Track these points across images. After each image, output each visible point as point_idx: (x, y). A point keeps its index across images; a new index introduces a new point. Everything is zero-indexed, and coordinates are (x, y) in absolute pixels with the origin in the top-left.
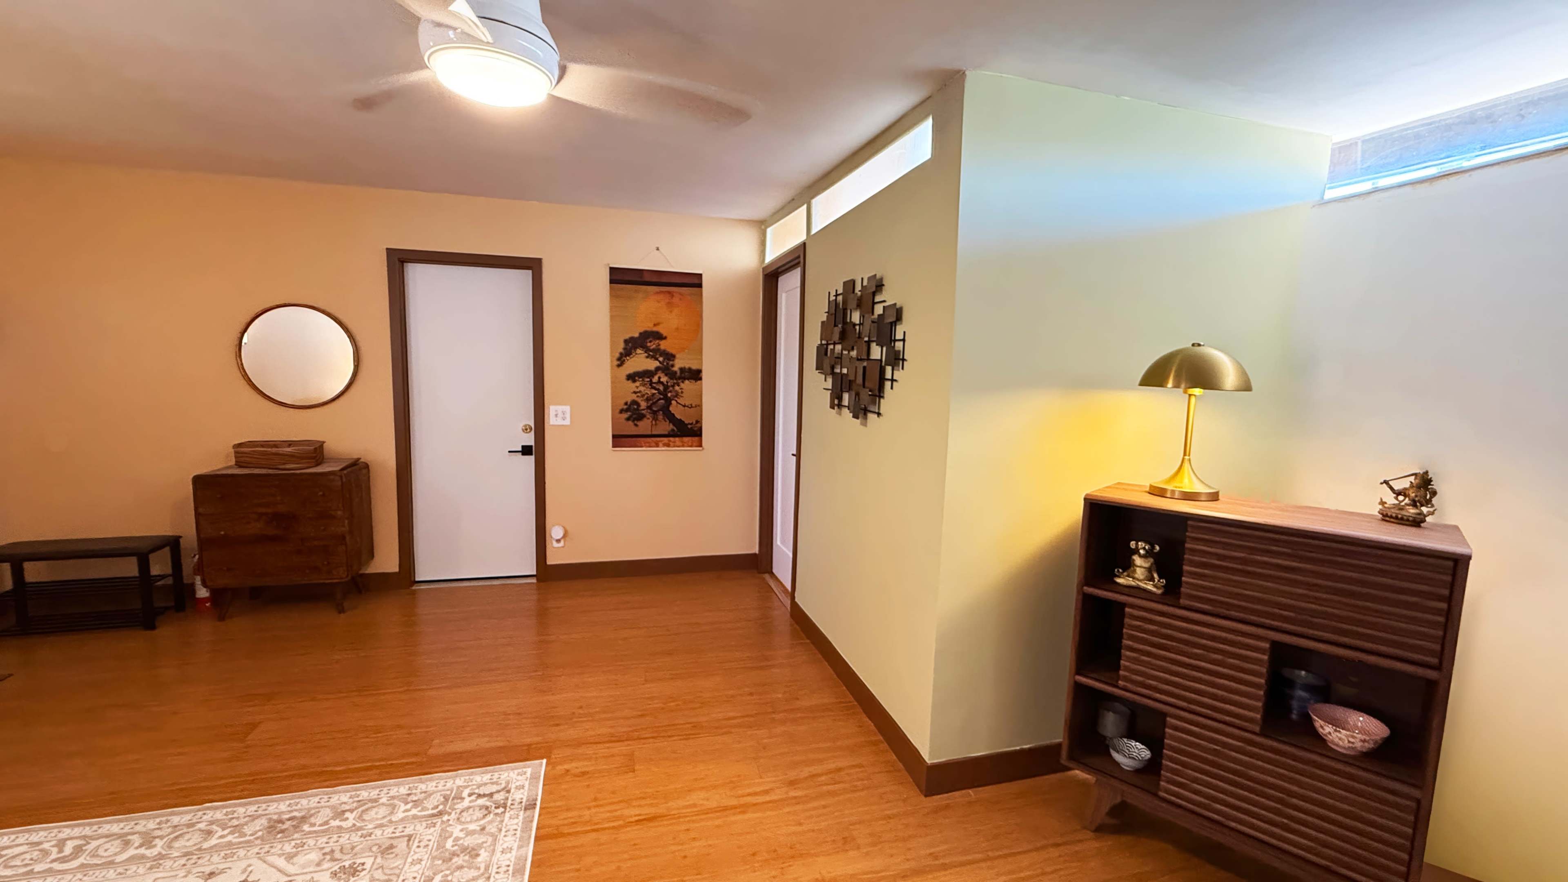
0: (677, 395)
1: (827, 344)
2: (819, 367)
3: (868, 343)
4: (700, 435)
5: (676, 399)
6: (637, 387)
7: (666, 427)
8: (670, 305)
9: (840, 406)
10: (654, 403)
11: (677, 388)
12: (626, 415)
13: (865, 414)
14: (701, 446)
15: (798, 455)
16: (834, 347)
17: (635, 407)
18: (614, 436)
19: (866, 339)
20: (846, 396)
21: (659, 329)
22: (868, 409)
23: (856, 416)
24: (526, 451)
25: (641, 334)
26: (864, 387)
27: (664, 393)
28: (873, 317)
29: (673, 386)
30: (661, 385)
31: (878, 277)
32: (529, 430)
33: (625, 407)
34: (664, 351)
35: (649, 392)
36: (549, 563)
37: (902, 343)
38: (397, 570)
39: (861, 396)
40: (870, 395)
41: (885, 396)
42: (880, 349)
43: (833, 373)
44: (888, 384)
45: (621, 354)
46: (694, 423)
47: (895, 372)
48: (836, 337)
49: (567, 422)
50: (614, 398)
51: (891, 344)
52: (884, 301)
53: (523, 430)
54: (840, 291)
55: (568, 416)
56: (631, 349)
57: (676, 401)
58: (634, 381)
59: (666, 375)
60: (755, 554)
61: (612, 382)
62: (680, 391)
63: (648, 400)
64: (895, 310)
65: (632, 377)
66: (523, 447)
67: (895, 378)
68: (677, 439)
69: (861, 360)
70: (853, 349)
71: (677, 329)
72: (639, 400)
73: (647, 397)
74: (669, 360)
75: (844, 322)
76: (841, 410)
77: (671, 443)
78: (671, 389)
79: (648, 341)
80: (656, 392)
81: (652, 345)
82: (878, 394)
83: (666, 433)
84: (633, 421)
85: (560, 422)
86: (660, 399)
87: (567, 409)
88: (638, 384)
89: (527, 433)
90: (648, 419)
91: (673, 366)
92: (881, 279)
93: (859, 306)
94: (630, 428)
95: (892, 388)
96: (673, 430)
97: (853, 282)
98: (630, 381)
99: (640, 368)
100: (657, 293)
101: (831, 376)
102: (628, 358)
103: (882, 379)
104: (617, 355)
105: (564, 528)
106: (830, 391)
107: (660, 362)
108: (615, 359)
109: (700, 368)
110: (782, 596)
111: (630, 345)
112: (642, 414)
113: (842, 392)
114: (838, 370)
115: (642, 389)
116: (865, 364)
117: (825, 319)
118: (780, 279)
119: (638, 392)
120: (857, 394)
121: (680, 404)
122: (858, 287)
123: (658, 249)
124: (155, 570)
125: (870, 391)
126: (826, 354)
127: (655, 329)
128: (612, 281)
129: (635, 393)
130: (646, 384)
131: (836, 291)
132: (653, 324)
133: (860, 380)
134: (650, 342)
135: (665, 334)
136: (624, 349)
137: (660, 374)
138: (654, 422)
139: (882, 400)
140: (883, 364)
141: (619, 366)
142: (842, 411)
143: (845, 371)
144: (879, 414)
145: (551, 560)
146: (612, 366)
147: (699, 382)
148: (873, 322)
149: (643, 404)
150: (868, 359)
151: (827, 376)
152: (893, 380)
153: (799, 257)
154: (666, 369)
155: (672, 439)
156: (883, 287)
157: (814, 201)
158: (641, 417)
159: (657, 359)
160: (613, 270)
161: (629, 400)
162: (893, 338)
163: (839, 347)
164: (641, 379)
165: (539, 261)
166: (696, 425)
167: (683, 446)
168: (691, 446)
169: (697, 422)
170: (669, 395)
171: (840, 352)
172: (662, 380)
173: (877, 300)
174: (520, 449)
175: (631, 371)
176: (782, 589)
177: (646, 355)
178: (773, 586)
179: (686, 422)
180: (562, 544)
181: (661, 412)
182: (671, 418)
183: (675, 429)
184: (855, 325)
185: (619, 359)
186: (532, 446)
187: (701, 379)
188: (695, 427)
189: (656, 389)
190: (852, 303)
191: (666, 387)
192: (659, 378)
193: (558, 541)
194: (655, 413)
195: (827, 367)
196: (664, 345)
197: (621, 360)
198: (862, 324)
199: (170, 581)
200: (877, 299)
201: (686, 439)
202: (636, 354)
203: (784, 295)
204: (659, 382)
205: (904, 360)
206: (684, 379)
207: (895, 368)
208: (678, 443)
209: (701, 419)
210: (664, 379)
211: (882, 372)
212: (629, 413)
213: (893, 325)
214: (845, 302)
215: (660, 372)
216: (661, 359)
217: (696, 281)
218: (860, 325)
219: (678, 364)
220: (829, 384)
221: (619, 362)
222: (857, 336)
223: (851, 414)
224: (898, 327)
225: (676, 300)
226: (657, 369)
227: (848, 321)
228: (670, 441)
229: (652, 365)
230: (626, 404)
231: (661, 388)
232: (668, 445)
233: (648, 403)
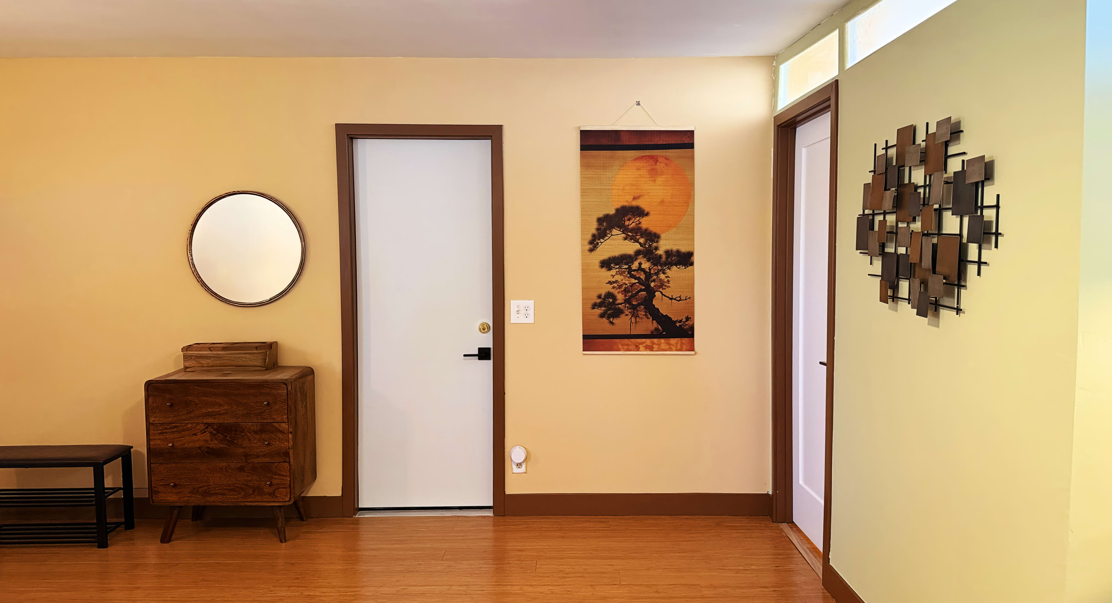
0: (662, 285)
1: (874, 215)
2: (862, 245)
3: (939, 212)
4: (692, 336)
5: (661, 290)
6: (613, 276)
7: (649, 325)
8: (653, 173)
9: (895, 298)
10: (633, 296)
11: (662, 276)
12: (598, 311)
13: (936, 310)
14: (692, 349)
15: (830, 364)
16: (884, 218)
17: (611, 300)
18: (585, 337)
19: (936, 206)
20: (904, 287)
21: (641, 203)
22: (941, 303)
23: (921, 313)
24: (483, 354)
25: (617, 210)
26: (934, 272)
27: (646, 284)
28: (945, 176)
29: (657, 274)
30: (642, 273)
31: (953, 120)
32: (486, 330)
33: (599, 301)
34: (646, 230)
35: (627, 282)
36: (507, 492)
37: (994, 211)
38: (339, 494)
39: (930, 285)
40: (944, 283)
41: (968, 284)
42: (959, 219)
43: (883, 254)
44: (972, 269)
45: (594, 236)
46: (684, 320)
47: (983, 251)
48: (888, 203)
49: (531, 320)
50: (584, 289)
51: (977, 213)
52: (964, 153)
53: (480, 330)
54: (893, 141)
55: (531, 312)
56: (605, 230)
57: (661, 293)
58: (610, 269)
59: (648, 261)
60: (767, 495)
61: (583, 271)
62: (666, 280)
63: (626, 291)
64: (984, 163)
65: (606, 264)
66: (479, 349)
67: (983, 260)
68: (662, 341)
69: (928, 235)
70: (914, 220)
71: (662, 202)
72: (615, 292)
73: (626, 288)
74: (652, 241)
75: (900, 185)
76: (897, 304)
77: (654, 346)
78: (655, 277)
79: (626, 218)
80: (637, 281)
81: (631, 224)
82: (956, 283)
83: (649, 333)
84: (608, 318)
85: (522, 320)
86: (641, 290)
87: (531, 303)
88: (613, 272)
89: (484, 333)
90: (627, 315)
91: (657, 248)
92: (958, 123)
93: (923, 161)
94: (604, 327)
95: (979, 274)
96: (657, 329)
97: (913, 129)
98: (604, 269)
99: (617, 253)
100: (637, 159)
101: (880, 258)
102: (602, 240)
103: (963, 261)
104: (589, 237)
105: (526, 449)
106: (880, 278)
107: (640, 244)
108: (586, 242)
109: (691, 250)
110: (809, 557)
111: (605, 224)
112: (619, 309)
113: (898, 278)
114: (890, 249)
115: (618, 278)
116: (935, 240)
117: (870, 181)
118: (798, 129)
119: (614, 282)
120: (924, 283)
121: (665, 296)
122: (921, 137)
123: (638, 104)
124: (109, 483)
125: (944, 278)
126: (872, 228)
127: (635, 203)
128: (584, 147)
129: (610, 283)
130: (624, 272)
131: (887, 141)
132: (632, 197)
133: (927, 262)
134: (629, 220)
135: (647, 209)
136: (598, 229)
137: (641, 259)
138: (633, 319)
139: (963, 291)
140: (965, 240)
141: (591, 250)
142: (899, 306)
143: (902, 250)
144: (958, 310)
145: (511, 489)
146: (583, 251)
147: (690, 267)
148: (947, 183)
149: (620, 297)
150: (939, 234)
151: (874, 258)
152: (980, 263)
153: (829, 99)
154: (649, 253)
155: (655, 340)
156: (961, 134)
157: (850, 26)
158: (617, 313)
159: (637, 241)
160: (584, 134)
161: (603, 292)
162: (979, 205)
163: (891, 219)
164: (618, 267)
165: (499, 128)
166: (687, 323)
167: (670, 349)
168: (681, 350)
169: (688, 319)
170: (652, 285)
171: (895, 224)
172: (643, 266)
173: (950, 153)
174: (477, 353)
175: (605, 256)
176: (809, 546)
177: (624, 235)
178: (795, 542)
179: (674, 319)
180: (523, 469)
181: (643, 307)
182: (655, 314)
183: (660, 327)
184: (916, 187)
185: (591, 243)
186: (489, 349)
187: (692, 264)
188: (686, 325)
189: (635, 278)
190: (913, 156)
191: (648, 275)
192: (640, 264)
193: (519, 465)
194: (634, 308)
195: (874, 245)
196: (645, 223)
197: (594, 243)
198: (930, 186)
199: (120, 495)
200: (952, 150)
201: (673, 341)
202: (612, 235)
203: (804, 151)
204: (640, 269)
205: (997, 234)
206: (670, 264)
207: (984, 246)
208: (663, 346)
209: (693, 315)
210: (646, 265)
211: (963, 250)
212: (603, 309)
213: (978, 186)
214: (900, 156)
215: (641, 256)
216: (642, 241)
217: (687, 141)
218: (925, 186)
219: (664, 246)
220: (877, 267)
221: (591, 246)
222: (922, 203)
223: (915, 311)
224: (986, 189)
225: (660, 166)
226: (638, 253)
227: (906, 181)
228: (653, 343)
229: (631, 248)
230: (599, 297)
231: (643, 277)
232: (651, 349)
233: (626, 296)
